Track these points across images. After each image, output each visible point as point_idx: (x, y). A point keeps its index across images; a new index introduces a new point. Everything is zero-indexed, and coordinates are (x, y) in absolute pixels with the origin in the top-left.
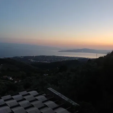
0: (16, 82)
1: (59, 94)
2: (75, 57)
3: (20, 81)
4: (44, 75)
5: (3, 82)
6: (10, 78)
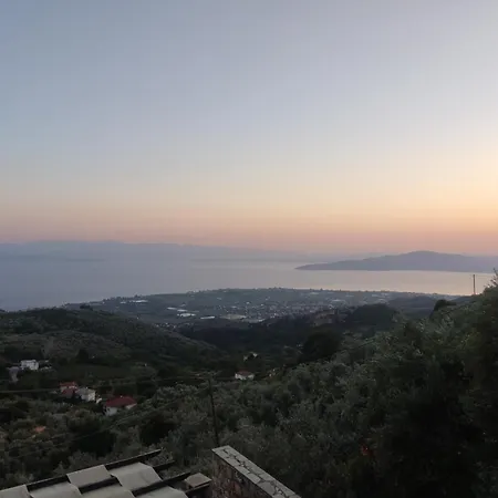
0: (112, 411)
1: (262, 481)
3: (129, 407)
4: (237, 376)
5: (59, 412)
6: (87, 394)
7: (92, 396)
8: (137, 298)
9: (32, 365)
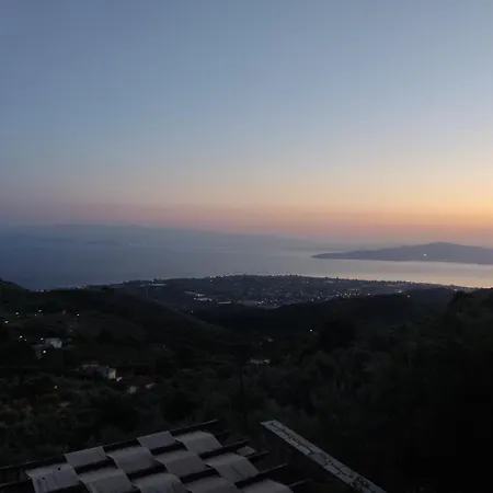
0: (133, 390)
1: (312, 453)
2: (389, 282)
3: (148, 386)
4: (253, 361)
5: (81, 388)
6: (108, 373)
7: (113, 375)
8: (156, 281)
9: (56, 343)
